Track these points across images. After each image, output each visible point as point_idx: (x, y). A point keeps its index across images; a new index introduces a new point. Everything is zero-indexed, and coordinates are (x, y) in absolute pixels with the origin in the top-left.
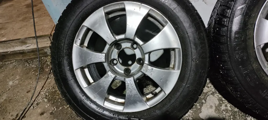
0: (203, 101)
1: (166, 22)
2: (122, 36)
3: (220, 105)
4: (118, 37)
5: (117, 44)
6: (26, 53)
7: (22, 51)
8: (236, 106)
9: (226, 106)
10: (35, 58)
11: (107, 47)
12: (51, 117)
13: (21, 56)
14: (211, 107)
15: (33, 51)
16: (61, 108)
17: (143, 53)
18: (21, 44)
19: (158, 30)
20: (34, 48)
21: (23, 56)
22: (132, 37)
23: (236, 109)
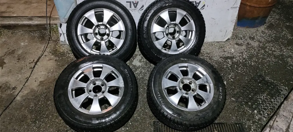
0: (135, 58)
1: (120, 20)
2: (101, 23)
3: (141, 59)
4: (100, 23)
5: (98, 26)
6: (32, 26)
7: (29, 25)
8: (147, 60)
9: (144, 60)
10: (36, 30)
11: (94, 27)
12: (56, 62)
13: (28, 27)
14: (138, 60)
15: (37, 26)
16: (61, 58)
17: (110, 31)
18: (28, 20)
19: (116, 22)
20: (38, 23)
21: (29, 28)
22: (105, 24)
23: (148, 61)
